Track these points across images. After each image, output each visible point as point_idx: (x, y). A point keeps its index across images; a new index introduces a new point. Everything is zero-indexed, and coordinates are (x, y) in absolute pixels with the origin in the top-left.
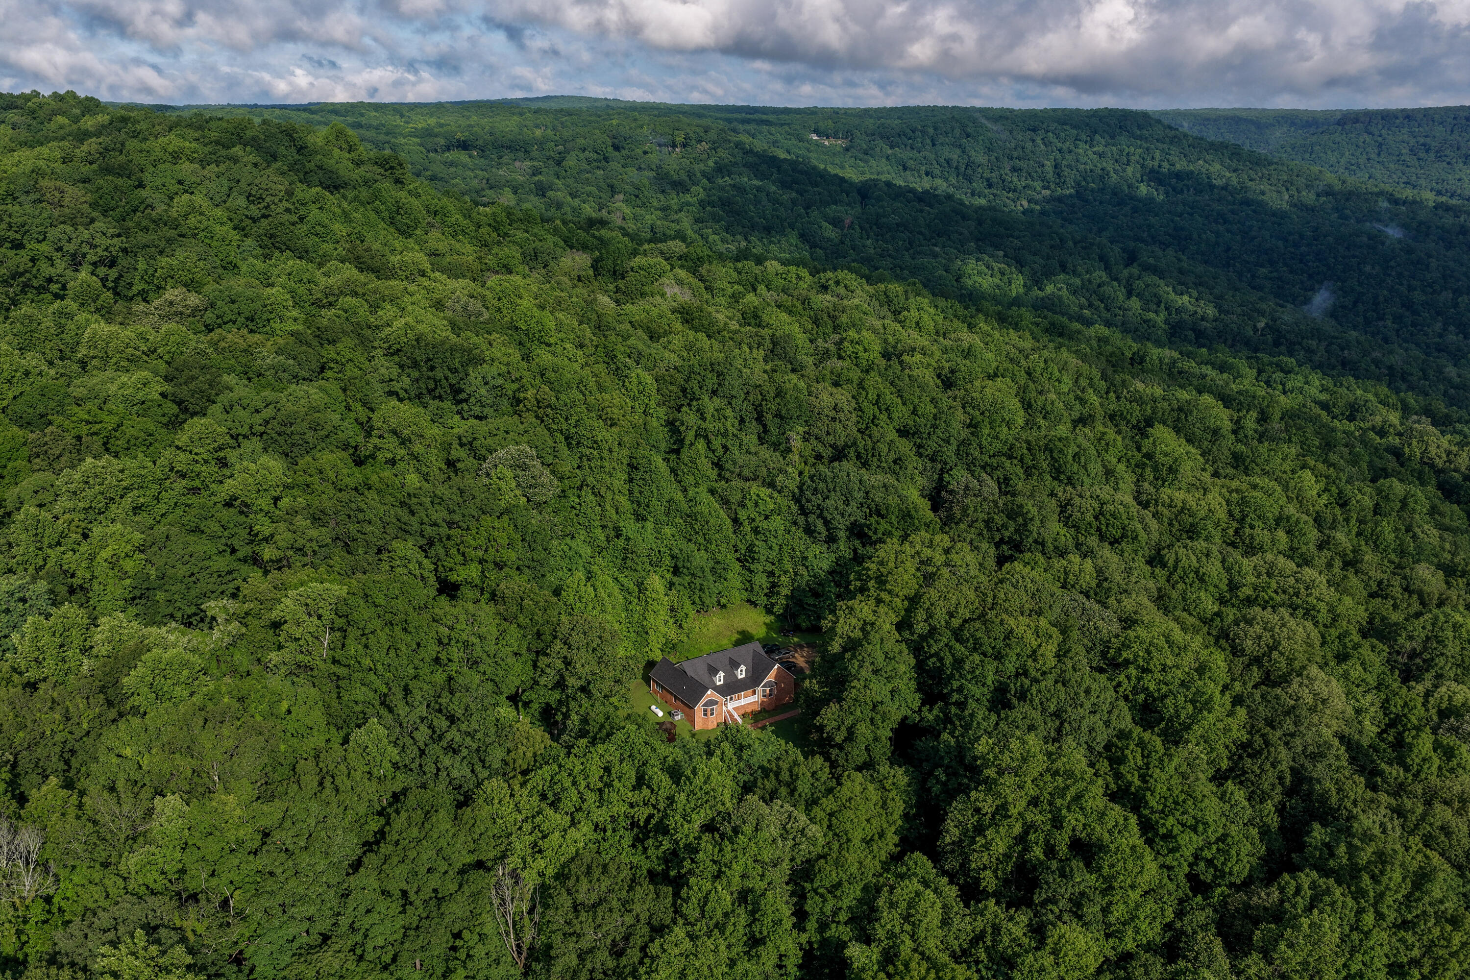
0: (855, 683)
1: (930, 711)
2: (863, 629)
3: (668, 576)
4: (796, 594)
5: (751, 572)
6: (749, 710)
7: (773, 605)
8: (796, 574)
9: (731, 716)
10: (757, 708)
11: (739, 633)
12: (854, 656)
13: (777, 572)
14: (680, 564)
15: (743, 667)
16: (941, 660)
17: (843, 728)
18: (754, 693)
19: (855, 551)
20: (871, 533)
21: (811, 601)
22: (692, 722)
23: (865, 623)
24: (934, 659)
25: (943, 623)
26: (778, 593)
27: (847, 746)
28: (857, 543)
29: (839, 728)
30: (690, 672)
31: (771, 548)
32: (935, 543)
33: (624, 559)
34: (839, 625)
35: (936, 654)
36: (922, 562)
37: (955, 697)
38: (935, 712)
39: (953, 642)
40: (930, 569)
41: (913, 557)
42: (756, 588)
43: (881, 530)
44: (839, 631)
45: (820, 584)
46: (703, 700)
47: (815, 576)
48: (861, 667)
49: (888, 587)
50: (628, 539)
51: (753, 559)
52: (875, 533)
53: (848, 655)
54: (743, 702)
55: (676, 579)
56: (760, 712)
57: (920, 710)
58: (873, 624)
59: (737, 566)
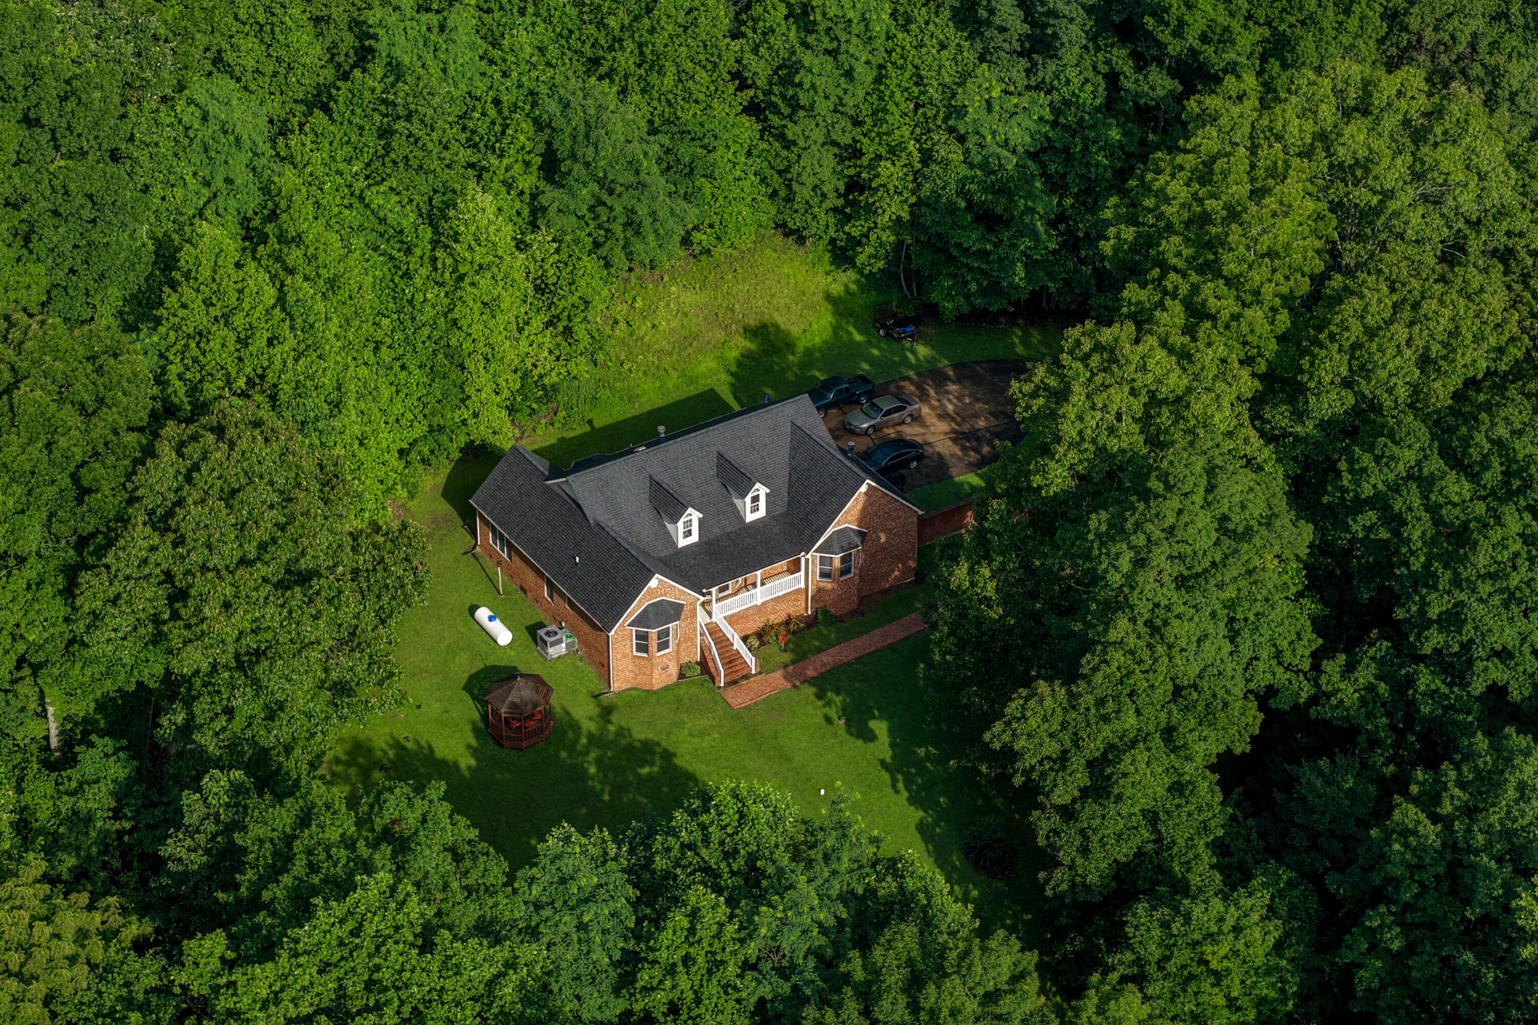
0: (1121, 628)
1: (1349, 669)
2: (1145, 421)
3: (527, 182)
4: (927, 218)
5: (788, 145)
6: (777, 618)
7: (855, 243)
8: (927, 157)
9: (723, 642)
10: (802, 608)
11: (753, 332)
12: (1117, 530)
13: (870, 148)
14: (563, 147)
15: (762, 490)
16: (1395, 522)
17: (1077, 762)
18: (794, 568)
19: (1113, 79)
20: (1165, 36)
21: (972, 239)
22: (604, 667)
23: (1154, 401)
24: (1370, 517)
25: (1402, 393)
26: (870, 210)
27: (1089, 811)
28: (1120, 58)
29: (1064, 758)
30: (596, 510)
31: (849, 74)
32: (1380, 100)
33: (385, 133)
34: (1070, 411)
35: (1379, 502)
36: (1338, 170)
37: (1434, 640)
38: (1365, 674)
39: (1435, 464)
40: (1363, 196)
41: (1307, 154)
42: (803, 193)
43: (1196, 25)
44: (1069, 430)
45: (1001, 190)
46: (636, 608)
47: (984, 166)
48: (1140, 563)
49: (1231, 267)
50: (395, 69)
51: (794, 105)
52: (1179, 31)
53: (1098, 521)
54: (759, 595)
55: (551, 196)
56: (811, 622)
57: (1316, 667)
58: (1179, 402)
59: (748, 128)
